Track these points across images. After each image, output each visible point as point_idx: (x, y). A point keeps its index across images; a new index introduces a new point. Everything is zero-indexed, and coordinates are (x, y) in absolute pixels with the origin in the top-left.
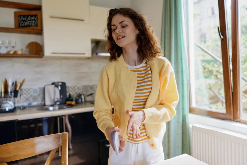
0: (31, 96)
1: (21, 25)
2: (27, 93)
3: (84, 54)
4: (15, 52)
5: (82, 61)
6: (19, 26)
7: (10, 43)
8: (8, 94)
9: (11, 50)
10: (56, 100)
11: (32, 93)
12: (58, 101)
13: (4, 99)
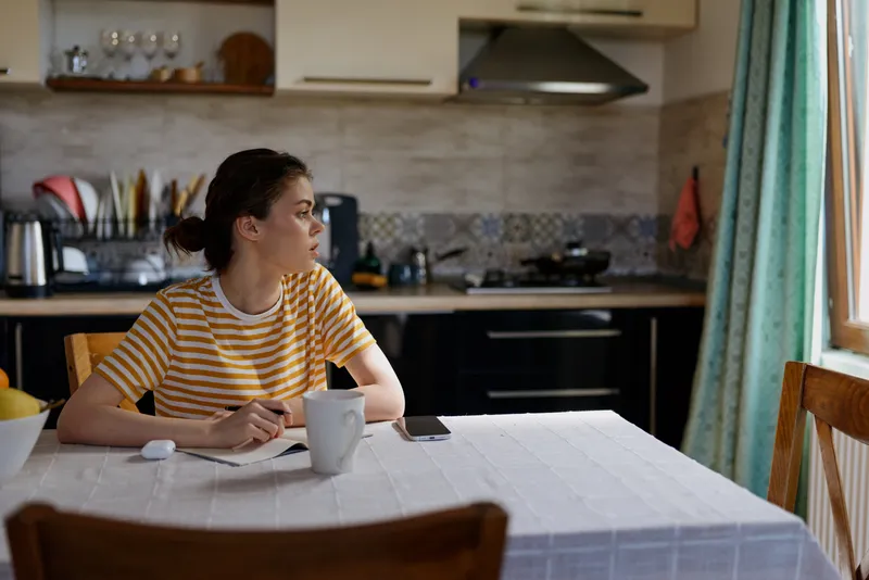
3: (427, 83)
4: (177, 75)
7: (160, 40)
8: (148, 230)
9: (163, 68)
13: (135, 244)
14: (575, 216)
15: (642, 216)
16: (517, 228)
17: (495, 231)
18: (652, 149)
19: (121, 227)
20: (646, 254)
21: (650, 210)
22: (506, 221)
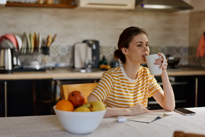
0: (59, 55)
3: (126, 5)
5: (120, 14)
10: (87, 62)
11: (60, 52)
12: (89, 64)
15: (184, 47)
19: (29, 50)
20: (185, 59)
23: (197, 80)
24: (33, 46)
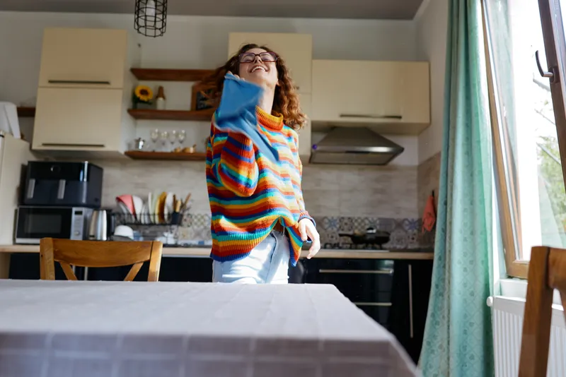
0: (205, 228)
1: (199, 107)
2: (199, 223)
4: (184, 150)
6: (197, 109)
7: (177, 135)
8: (164, 220)
9: (178, 148)
11: (206, 223)
13: (158, 227)
14: (375, 219)
15: (410, 219)
16: (346, 224)
17: (335, 226)
18: (414, 186)
19: (152, 218)
20: (413, 239)
21: (415, 217)
22: (340, 221)
23: (410, 267)
24: (157, 211)
